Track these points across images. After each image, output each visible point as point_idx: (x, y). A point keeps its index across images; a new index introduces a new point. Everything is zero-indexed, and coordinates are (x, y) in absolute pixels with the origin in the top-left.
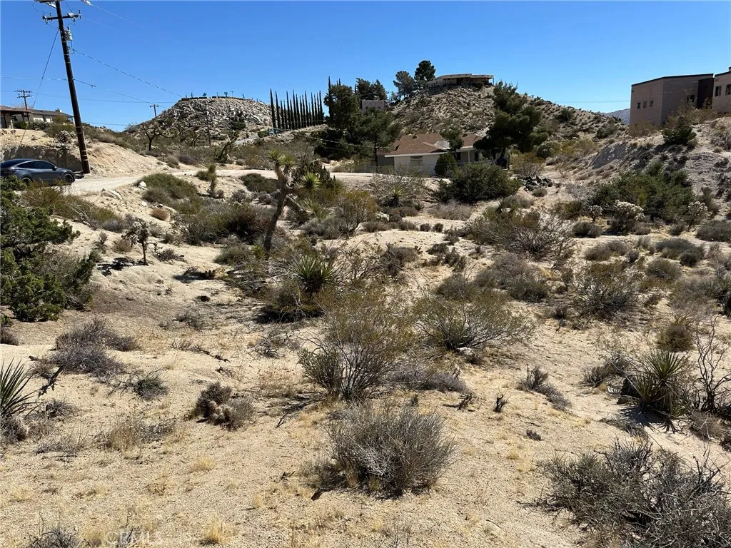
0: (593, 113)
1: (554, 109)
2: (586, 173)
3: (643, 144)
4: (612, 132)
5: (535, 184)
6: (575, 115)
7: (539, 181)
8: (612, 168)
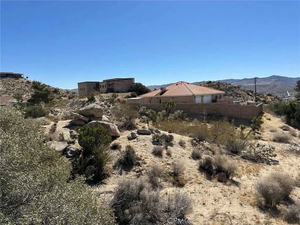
0: (66, 90)
1: (51, 88)
2: (68, 109)
3: (83, 100)
4: (73, 97)
5: (54, 112)
6: (59, 91)
7: (55, 111)
8: (75, 107)
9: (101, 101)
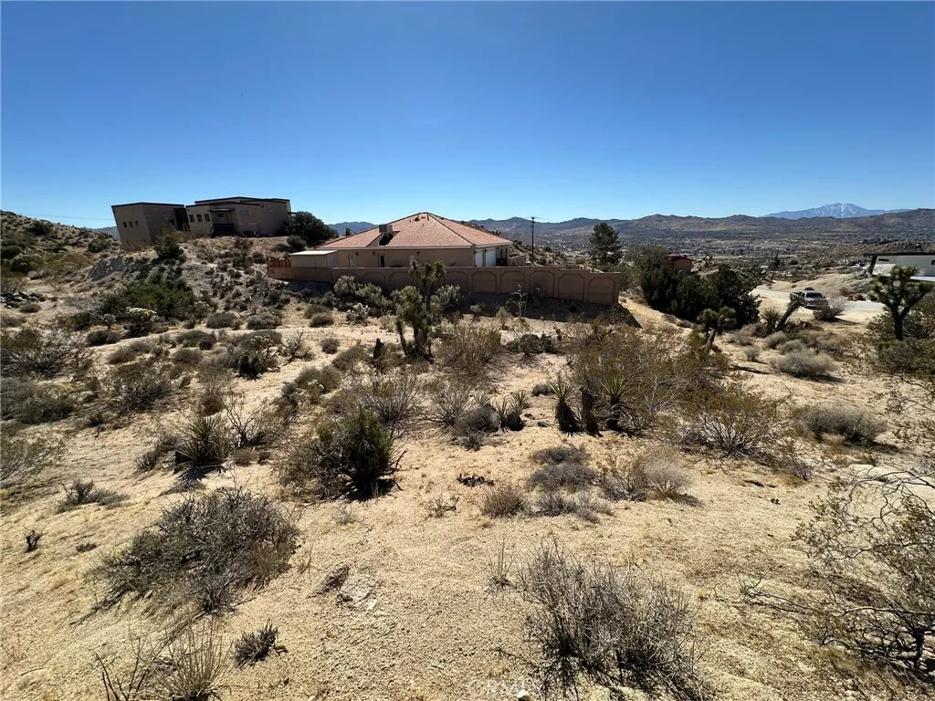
0: (76, 228)
1: (21, 221)
2: (85, 285)
3: (139, 258)
4: (105, 247)
5: (20, 301)
6: (54, 228)
7: (24, 297)
8: (113, 279)
9: (206, 259)
